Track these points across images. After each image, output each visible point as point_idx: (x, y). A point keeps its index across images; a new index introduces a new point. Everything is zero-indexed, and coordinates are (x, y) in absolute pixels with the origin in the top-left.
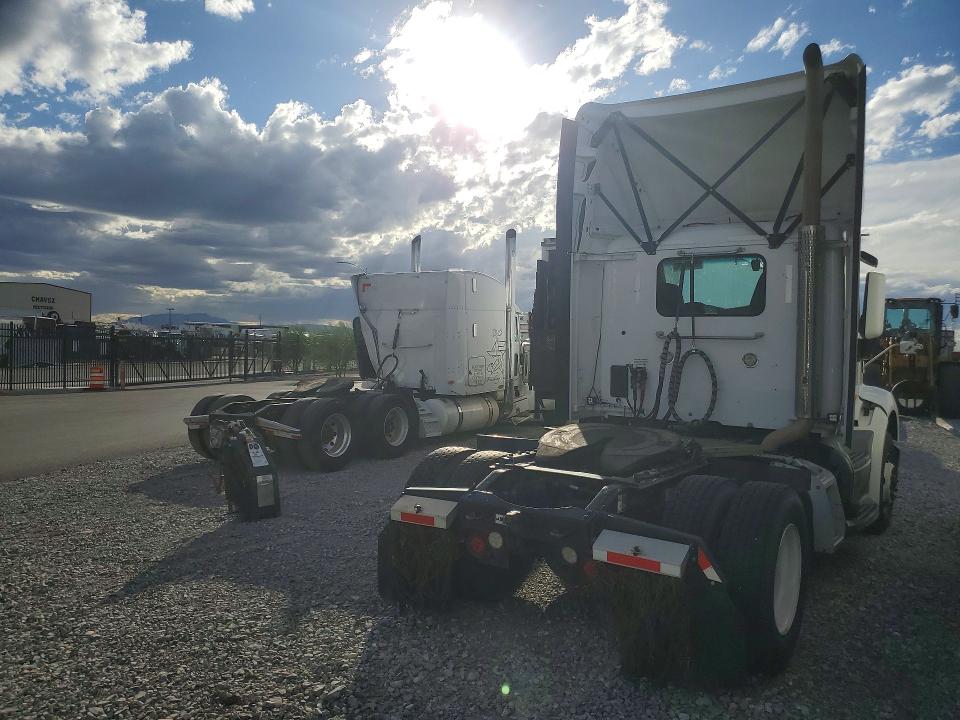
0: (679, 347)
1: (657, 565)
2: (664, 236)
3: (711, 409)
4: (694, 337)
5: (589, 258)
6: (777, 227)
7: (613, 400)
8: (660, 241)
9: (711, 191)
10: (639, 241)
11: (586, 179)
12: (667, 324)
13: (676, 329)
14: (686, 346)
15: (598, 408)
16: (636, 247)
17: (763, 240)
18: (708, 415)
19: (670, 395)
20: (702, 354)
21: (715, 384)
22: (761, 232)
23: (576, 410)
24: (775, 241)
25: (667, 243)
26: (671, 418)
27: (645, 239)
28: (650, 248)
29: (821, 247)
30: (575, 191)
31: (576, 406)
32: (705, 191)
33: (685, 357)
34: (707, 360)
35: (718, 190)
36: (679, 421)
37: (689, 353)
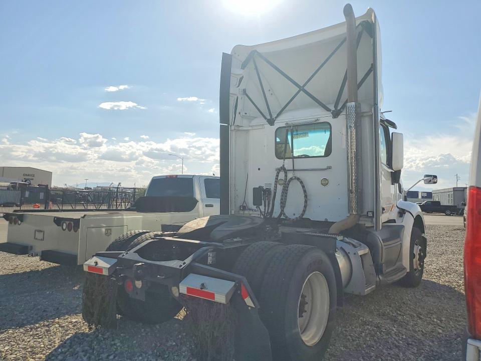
0: (286, 176)
1: (212, 295)
2: (278, 115)
3: (304, 211)
4: (294, 170)
5: (240, 128)
6: (336, 106)
7: (254, 207)
8: (276, 118)
9: (302, 89)
10: (265, 118)
11: (238, 86)
12: (279, 163)
13: (283, 165)
14: (290, 175)
15: (246, 212)
16: (265, 121)
17: (329, 114)
18: (303, 215)
19: (281, 203)
20: (298, 179)
21: (306, 196)
22: (328, 110)
23: (233, 213)
24: (336, 114)
25: (280, 118)
26: (282, 217)
27: (269, 117)
28: (271, 122)
29: (359, 115)
30: (231, 92)
31: (233, 211)
32: (299, 89)
33: (289, 181)
34: (301, 182)
35: (305, 88)
36: (287, 219)
37: (291, 179)
